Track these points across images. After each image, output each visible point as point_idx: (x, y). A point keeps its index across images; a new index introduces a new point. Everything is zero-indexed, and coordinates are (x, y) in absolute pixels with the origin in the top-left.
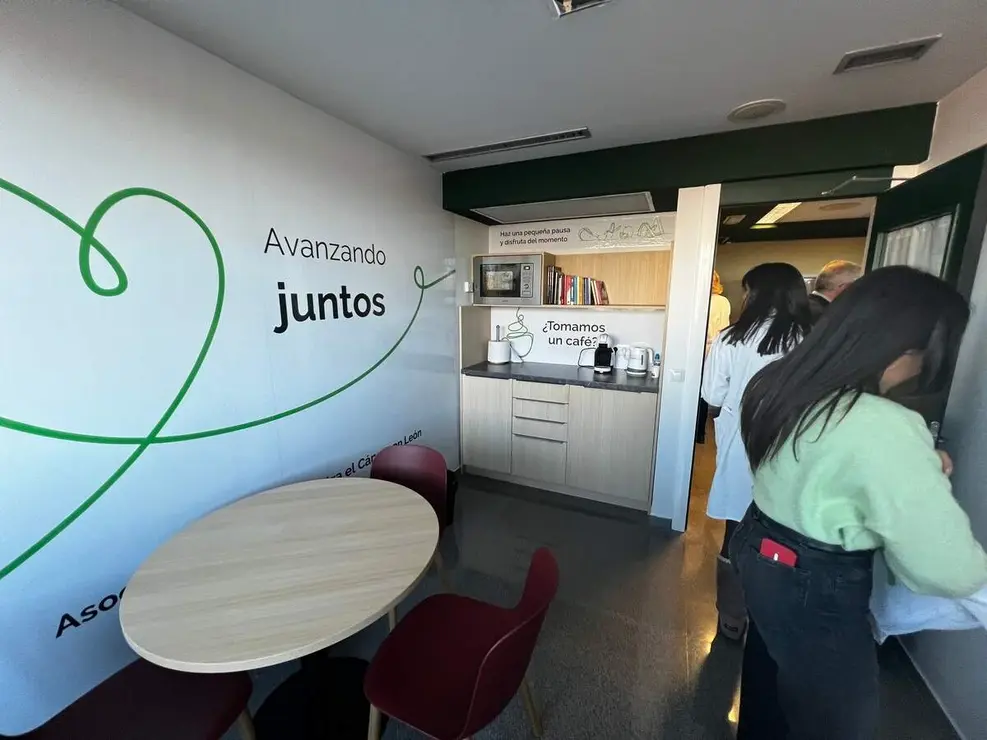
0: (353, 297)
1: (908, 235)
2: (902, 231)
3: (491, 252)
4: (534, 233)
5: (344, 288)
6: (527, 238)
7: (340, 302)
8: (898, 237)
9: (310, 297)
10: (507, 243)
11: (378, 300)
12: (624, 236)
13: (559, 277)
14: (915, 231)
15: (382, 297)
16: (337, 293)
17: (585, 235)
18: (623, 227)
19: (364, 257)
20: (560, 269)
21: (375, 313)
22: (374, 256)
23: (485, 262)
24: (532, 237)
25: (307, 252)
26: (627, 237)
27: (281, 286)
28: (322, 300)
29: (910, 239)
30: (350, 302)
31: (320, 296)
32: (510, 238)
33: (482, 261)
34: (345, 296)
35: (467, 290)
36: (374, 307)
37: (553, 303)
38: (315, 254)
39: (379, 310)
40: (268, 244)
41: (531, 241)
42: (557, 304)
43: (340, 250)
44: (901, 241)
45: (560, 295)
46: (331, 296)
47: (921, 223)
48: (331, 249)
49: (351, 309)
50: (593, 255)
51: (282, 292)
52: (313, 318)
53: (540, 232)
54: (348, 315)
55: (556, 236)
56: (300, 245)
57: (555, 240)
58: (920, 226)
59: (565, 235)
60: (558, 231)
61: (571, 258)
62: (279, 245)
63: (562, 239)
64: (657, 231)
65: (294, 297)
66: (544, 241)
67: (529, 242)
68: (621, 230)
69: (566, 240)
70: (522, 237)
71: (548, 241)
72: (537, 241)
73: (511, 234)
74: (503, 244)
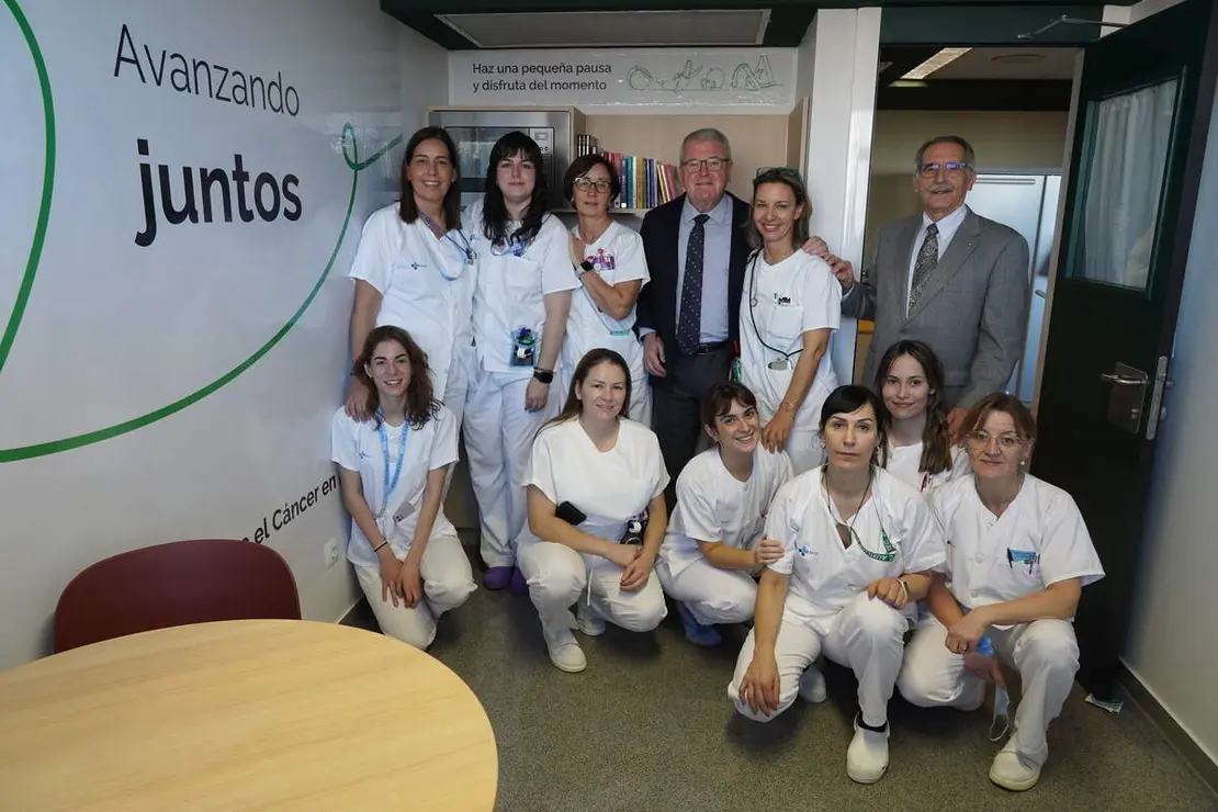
0: (253, 178)
1: (1125, 105)
2: (1118, 99)
3: (454, 102)
4: (543, 70)
5: (238, 159)
6: (529, 78)
7: (233, 185)
8: (1114, 108)
9: (187, 172)
10: (488, 86)
11: (291, 187)
12: (708, 85)
14: (1134, 98)
15: (296, 181)
16: (229, 169)
17: (639, 80)
18: (705, 70)
19: (267, 95)
20: (596, 141)
21: (287, 214)
22: (280, 96)
23: (447, 121)
24: (539, 78)
25: (180, 80)
26: (712, 88)
27: (143, 147)
28: (207, 180)
29: (1128, 110)
30: (249, 187)
31: (203, 171)
32: (495, 77)
34: (241, 176)
36: (285, 204)
38: (192, 86)
39: (292, 208)
40: (120, 59)
41: (536, 86)
43: (233, 80)
44: (1118, 114)
46: (219, 175)
47: (1141, 89)
48: (217, 76)
49: (250, 205)
51: (144, 159)
52: (195, 219)
53: (554, 69)
54: (247, 216)
55: (584, 78)
56: (171, 64)
57: (582, 86)
58: (1139, 93)
59: (601, 77)
60: (589, 69)
62: (136, 62)
63: (596, 85)
64: (764, 80)
65: (164, 170)
66: (561, 86)
67: (533, 86)
68: (703, 74)
69: (603, 86)
70: (518, 77)
71: (569, 86)
72: (548, 86)
73: (495, 70)
74: (480, 87)
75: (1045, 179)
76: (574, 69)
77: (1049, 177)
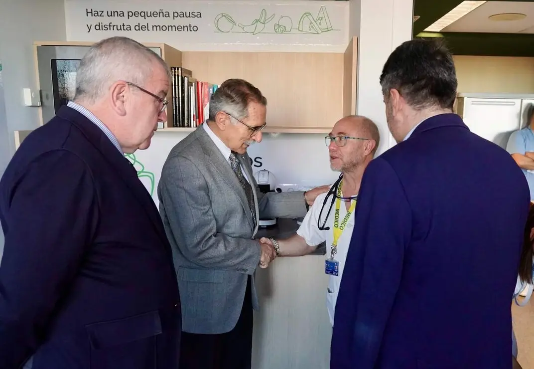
3: (70, 39)
4: (145, 15)
6: (134, 21)
10: (99, 27)
12: (280, 30)
13: (190, 84)
17: (224, 24)
18: (277, 16)
20: (190, 73)
23: (60, 54)
24: (142, 21)
26: (283, 31)
32: (105, 20)
33: (54, 53)
35: (28, 101)
37: (183, 126)
41: (140, 28)
42: (189, 126)
45: (193, 112)
50: (237, 54)
53: (154, 14)
55: (179, 22)
57: (178, 28)
59: (193, 21)
60: (183, 15)
61: (206, 57)
63: (190, 28)
64: (324, 25)
66: (161, 28)
67: (137, 28)
68: (275, 21)
69: (195, 29)
70: (125, 20)
71: (168, 28)
72: (150, 28)
73: (105, 14)
74: (93, 27)
75: (522, 102)
76: (171, 15)
77: (523, 100)
